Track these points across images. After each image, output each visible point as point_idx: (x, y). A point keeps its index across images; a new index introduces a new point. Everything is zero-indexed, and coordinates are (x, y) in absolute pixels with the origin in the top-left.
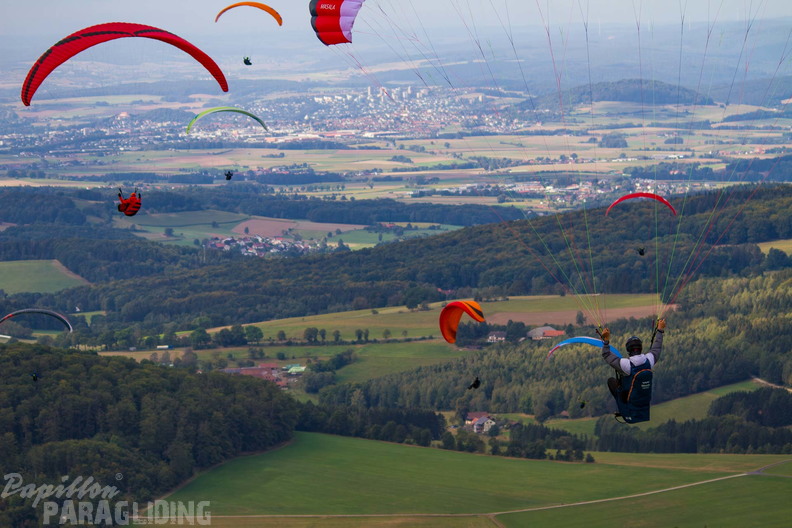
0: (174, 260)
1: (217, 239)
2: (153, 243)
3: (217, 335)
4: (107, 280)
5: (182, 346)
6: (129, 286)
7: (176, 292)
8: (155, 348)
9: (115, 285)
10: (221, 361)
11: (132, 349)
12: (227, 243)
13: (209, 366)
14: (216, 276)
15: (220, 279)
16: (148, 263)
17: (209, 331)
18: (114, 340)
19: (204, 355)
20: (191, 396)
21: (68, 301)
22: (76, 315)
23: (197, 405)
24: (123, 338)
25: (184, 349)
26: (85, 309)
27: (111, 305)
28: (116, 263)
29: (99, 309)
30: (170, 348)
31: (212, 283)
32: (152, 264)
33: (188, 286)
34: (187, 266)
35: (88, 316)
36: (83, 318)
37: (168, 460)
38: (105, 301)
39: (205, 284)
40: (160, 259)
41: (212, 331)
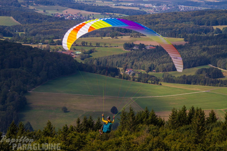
0: (45, 19)
1: (58, 14)
2: (40, 14)
3: (56, 42)
4: (26, 23)
5: (46, 44)
6: (32, 26)
7: (45, 28)
8: (38, 44)
9: (28, 25)
10: (57, 49)
11: (32, 44)
12: (61, 15)
13: (54, 50)
14: (57, 24)
15: (58, 25)
16: (38, 19)
17: (54, 40)
18: (27, 41)
19: (52, 47)
20: (48, 58)
21: (14, 29)
22: (16, 33)
23: (49, 61)
24: (30, 40)
25: (47, 45)
26: (19, 31)
27: (26, 31)
28: (28, 19)
29: (23, 32)
30: (43, 44)
31: (56, 27)
32: (39, 20)
33: (49, 27)
34: (49, 21)
35: (20, 33)
36: (18, 34)
37: (40, 76)
38: (25, 30)
39: (53, 27)
40: (41, 19)
41: (55, 40)
